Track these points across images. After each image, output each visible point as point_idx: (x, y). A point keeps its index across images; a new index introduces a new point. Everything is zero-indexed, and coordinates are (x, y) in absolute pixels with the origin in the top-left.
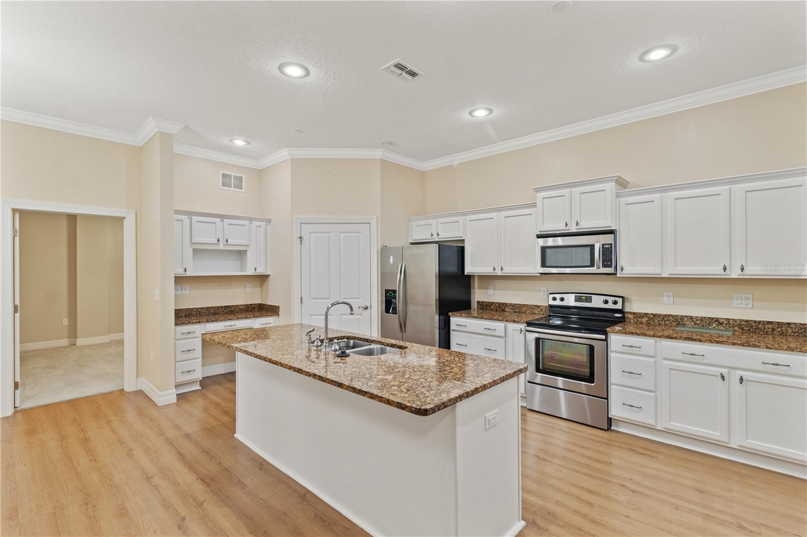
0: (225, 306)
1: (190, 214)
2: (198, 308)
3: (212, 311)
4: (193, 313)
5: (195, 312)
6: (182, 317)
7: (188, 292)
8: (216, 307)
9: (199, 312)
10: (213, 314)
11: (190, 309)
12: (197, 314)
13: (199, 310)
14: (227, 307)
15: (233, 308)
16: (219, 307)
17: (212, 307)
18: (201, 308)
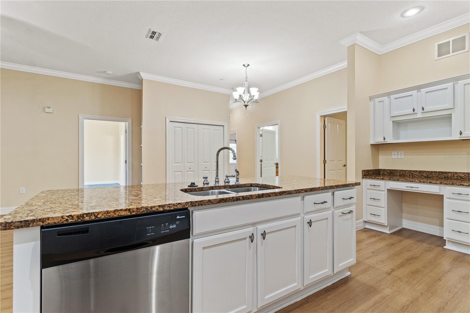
0: (439, 172)
1: (388, 94)
2: (411, 171)
3: (425, 175)
4: (407, 174)
5: (408, 173)
6: (397, 176)
7: (403, 157)
8: (429, 172)
9: (412, 174)
10: (426, 177)
11: (404, 170)
12: (410, 175)
13: (412, 172)
14: (442, 173)
15: (450, 175)
16: (432, 172)
17: (425, 171)
18: (414, 171)
